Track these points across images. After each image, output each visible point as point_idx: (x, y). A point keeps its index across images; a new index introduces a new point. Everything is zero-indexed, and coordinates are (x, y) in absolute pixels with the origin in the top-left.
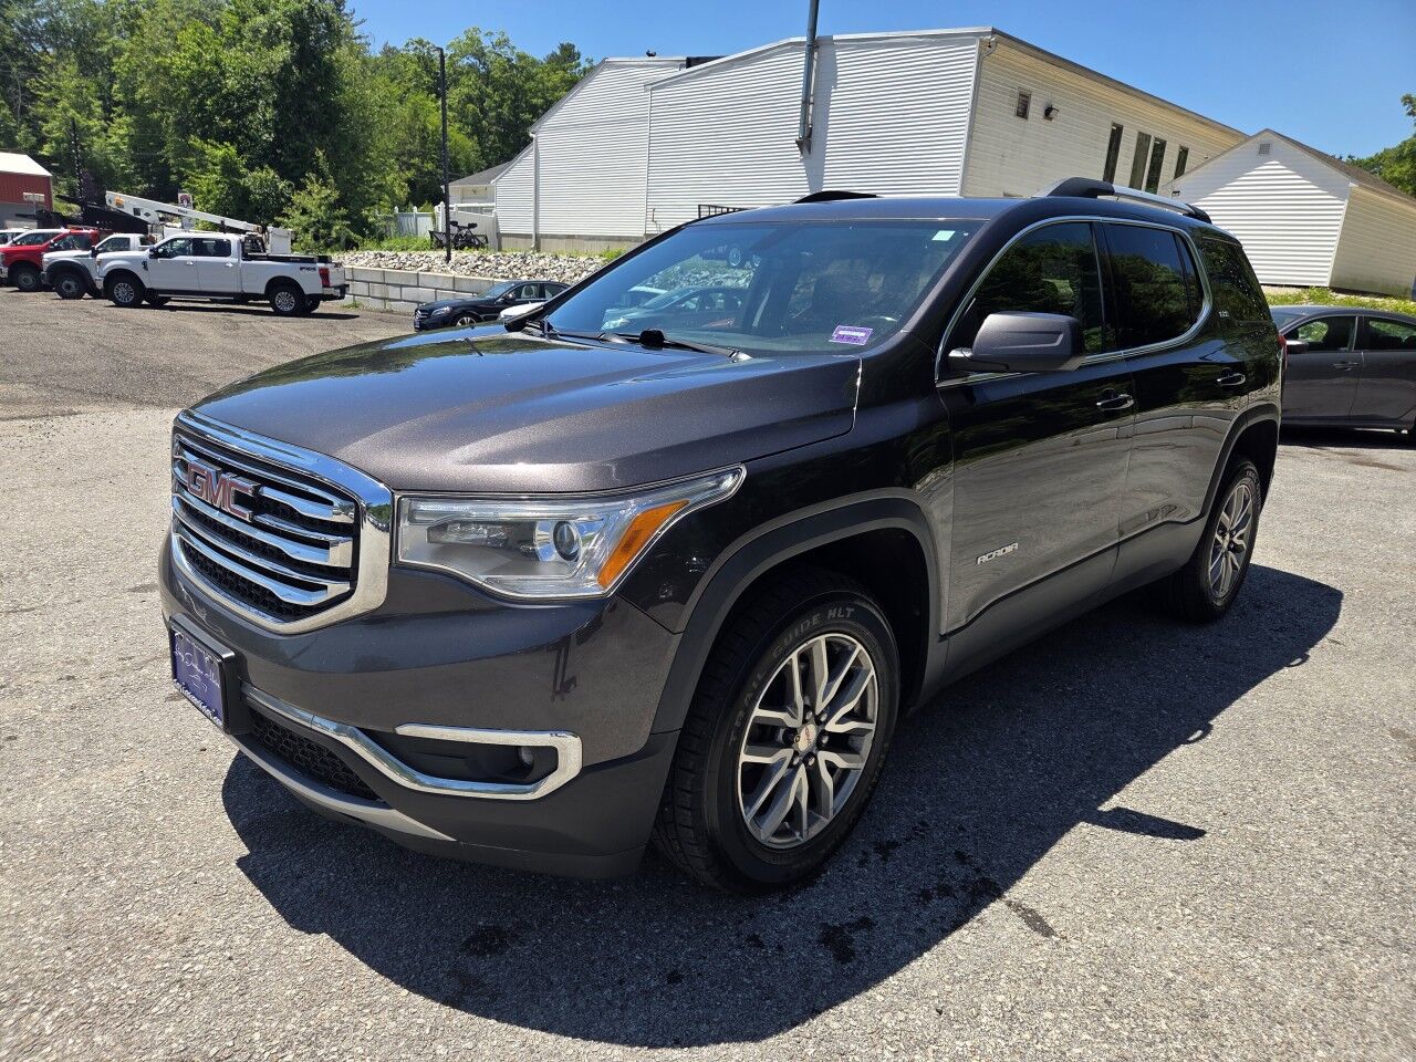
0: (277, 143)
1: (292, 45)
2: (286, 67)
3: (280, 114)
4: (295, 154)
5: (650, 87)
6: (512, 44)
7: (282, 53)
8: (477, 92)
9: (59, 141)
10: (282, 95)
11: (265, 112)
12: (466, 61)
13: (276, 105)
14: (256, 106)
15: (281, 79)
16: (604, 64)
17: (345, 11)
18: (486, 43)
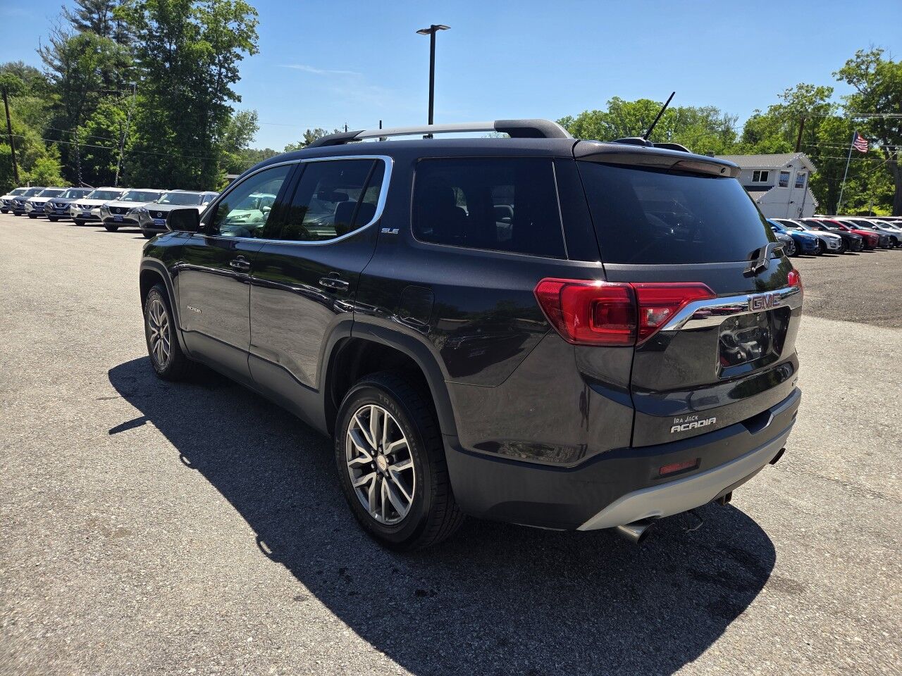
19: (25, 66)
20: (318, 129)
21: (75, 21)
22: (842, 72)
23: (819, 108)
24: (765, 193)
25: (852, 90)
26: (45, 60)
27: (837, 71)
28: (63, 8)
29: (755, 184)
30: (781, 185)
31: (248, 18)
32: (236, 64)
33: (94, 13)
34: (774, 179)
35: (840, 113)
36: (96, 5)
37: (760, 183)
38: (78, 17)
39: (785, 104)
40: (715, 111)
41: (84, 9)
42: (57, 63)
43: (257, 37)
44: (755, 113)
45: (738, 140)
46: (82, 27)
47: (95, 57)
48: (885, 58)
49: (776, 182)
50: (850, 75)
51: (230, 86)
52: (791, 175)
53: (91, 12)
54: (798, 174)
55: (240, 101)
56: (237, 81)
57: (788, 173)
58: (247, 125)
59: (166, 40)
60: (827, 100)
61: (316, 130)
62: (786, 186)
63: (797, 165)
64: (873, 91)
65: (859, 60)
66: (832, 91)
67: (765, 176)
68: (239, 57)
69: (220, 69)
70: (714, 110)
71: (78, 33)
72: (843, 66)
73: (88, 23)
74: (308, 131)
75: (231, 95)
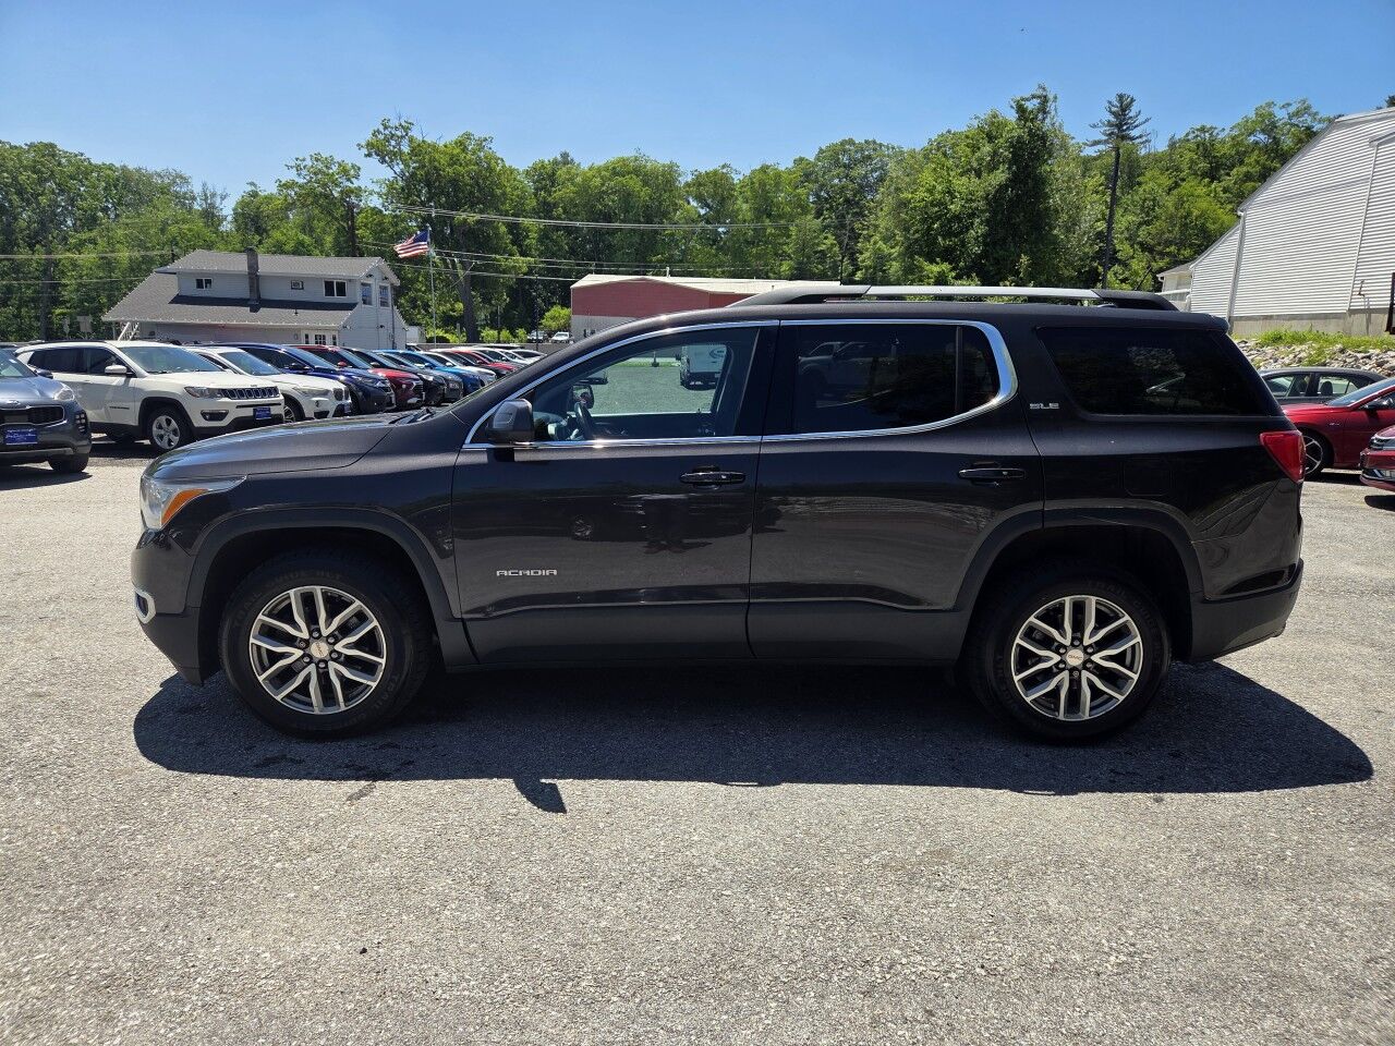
0: (984, 255)
1: (1009, 169)
2: (1002, 188)
3: (991, 229)
4: (997, 261)
5: (1376, 143)
6: (1314, 110)
7: (1000, 176)
8: (1258, 168)
9: (867, 268)
10: (994, 213)
11: (978, 229)
12: (1252, 138)
13: (988, 222)
14: (972, 224)
15: (995, 200)
16: (1332, 123)
17: (1131, 114)
18: (1281, 115)
22: (369, 145)
23: (347, 193)
24: (349, 313)
25: (386, 173)
27: (363, 144)
29: (330, 299)
30: (365, 303)
34: (354, 293)
35: (375, 202)
37: (336, 299)
39: (301, 181)
40: (185, 180)
44: (250, 188)
45: (227, 226)
48: (415, 133)
49: (359, 299)
50: (380, 149)
52: (373, 287)
54: (380, 287)
57: (369, 285)
60: (356, 183)
62: (370, 304)
63: (376, 274)
64: (413, 175)
65: (387, 132)
66: (359, 169)
67: (341, 289)
70: (181, 177)
72: (369, 137)
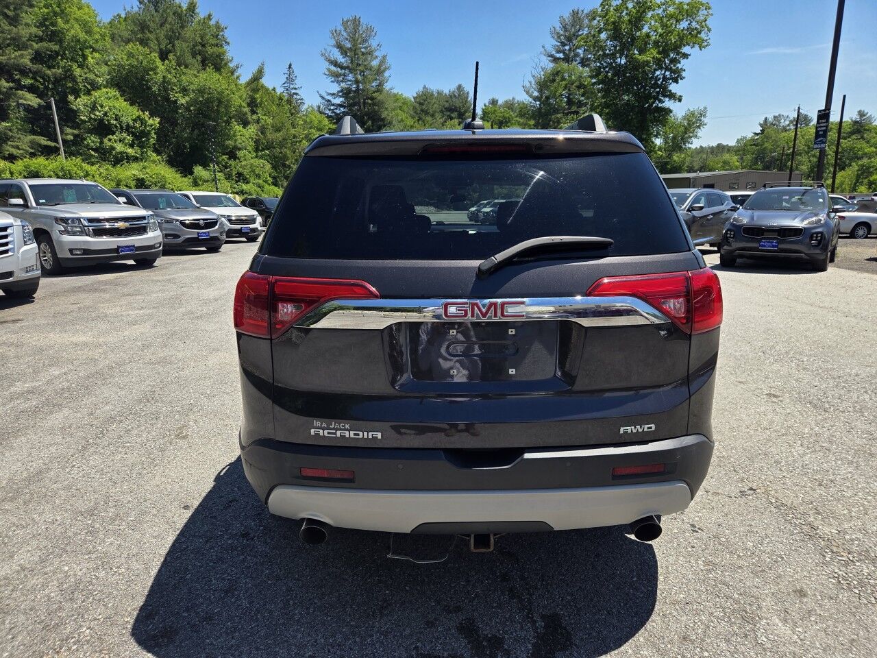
19: (516, 101)
20: (777, 115)
21: (551, 56)
26: (527, 93)
28: (543, 47)
31: (702, 14)
32: (683, 63)
33: (566, 45)
36: (568, 38)
38: (554, 52)
41: (559, 44)
42: (536, 94)
43: (709, 30)
46: (556, 60)
47: (564, 83)
51: (673, 87)
53: (565, 45)
55: (680, 100)
56: (680, 81)
58: (694, 122)
59: (618, 55)
61: (775, 117)
68: (686, 56)
69: (665, 72)
71: (552, 65)
73: (561, 55)
74: (766, 119)
75: (672, 96)
